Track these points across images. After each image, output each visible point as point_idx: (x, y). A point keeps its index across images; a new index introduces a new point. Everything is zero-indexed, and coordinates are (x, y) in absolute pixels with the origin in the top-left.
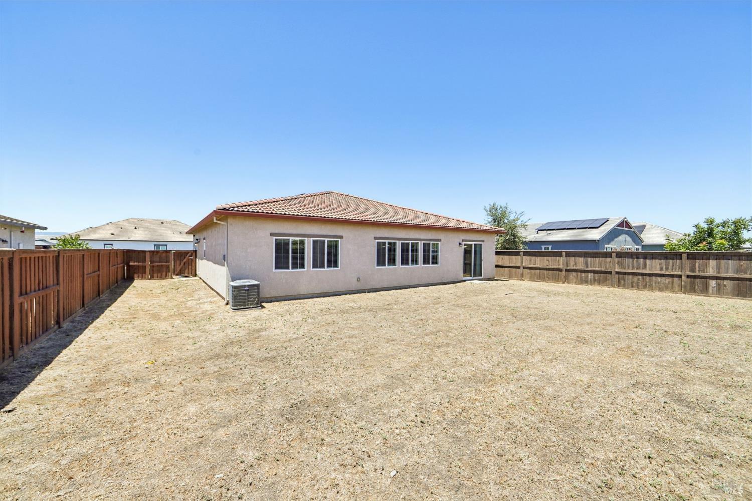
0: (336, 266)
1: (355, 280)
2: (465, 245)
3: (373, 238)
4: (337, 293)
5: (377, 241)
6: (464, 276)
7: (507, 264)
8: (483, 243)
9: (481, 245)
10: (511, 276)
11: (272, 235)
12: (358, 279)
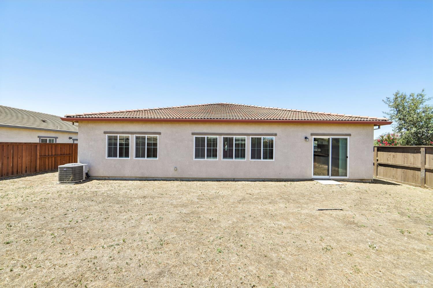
0: (155, 156)
1: (172, 169)
2: (315, 140)
3: (191, 134)
4: (157, 179)
5: (195, 136)
6: (314, 174)
7: (399, 163)
8: (348, 137)
9: (346, 139)
10: (406, 180)
11: (105, 133)
12: (176, 169)
